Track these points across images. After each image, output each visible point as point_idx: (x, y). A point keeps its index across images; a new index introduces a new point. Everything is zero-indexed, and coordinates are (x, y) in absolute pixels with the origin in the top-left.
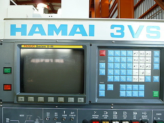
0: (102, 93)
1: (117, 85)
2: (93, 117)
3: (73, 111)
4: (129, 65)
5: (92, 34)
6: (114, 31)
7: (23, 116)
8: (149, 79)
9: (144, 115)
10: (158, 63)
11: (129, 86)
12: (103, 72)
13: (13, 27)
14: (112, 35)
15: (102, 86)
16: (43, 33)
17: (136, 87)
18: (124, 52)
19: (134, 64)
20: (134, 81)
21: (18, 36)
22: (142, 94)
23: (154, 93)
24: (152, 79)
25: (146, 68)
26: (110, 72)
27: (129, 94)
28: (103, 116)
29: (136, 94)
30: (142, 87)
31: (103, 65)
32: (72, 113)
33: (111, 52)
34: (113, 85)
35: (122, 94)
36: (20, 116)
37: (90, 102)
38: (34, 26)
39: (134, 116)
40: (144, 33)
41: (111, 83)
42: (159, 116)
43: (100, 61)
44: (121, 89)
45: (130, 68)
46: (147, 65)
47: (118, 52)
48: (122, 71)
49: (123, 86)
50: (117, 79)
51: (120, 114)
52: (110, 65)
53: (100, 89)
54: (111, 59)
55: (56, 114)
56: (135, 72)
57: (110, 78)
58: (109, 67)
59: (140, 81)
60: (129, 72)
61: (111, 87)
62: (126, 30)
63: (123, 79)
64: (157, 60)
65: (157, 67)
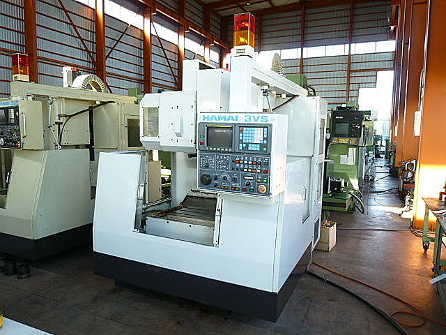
0: (241, 148)
1: (247, 144)
2: (237, 159)
6: (246, 118)
8: (262, 142)
9: (259, 159)
11: (253, 145)
12: (241, 138)
13: (204, 116)
14: (245, 120)
15: (241, 145)
17: (256, 145)
18: (250, 128)
19: (255, 135)
20: (255, 142)
21: (206, 121)
22: (258, 149)
23: (264, 149)
25: (261, 137)
26: (244, 138)
27: (253, 149)
28: (241, 159)
29: (255, 149)
30: (259, 146)
31: (241, 135)
33: (245, 129)
35: (250, 148)
36: (207, 157)
38: (213, 116)
39: (255, 160)
40: (260, 119)
41: (244, 143)
42: (267, 160)
43: (240, 133)
45: (253, 136)
46: (261, 135)
47: (248, 129)
48: (250, 138)
49: (250, 145)
50: (247, 141)
51: (249, 158)
52: (244, 135)
54: (244, 132)
56: (255, 139)
57: (244, 141)
59: (258, 143)
60: (253, 138)
61: (244, 145)
62: (252, 118)
63: (250, 142)
64: (265, 133)
65: (265, 136)
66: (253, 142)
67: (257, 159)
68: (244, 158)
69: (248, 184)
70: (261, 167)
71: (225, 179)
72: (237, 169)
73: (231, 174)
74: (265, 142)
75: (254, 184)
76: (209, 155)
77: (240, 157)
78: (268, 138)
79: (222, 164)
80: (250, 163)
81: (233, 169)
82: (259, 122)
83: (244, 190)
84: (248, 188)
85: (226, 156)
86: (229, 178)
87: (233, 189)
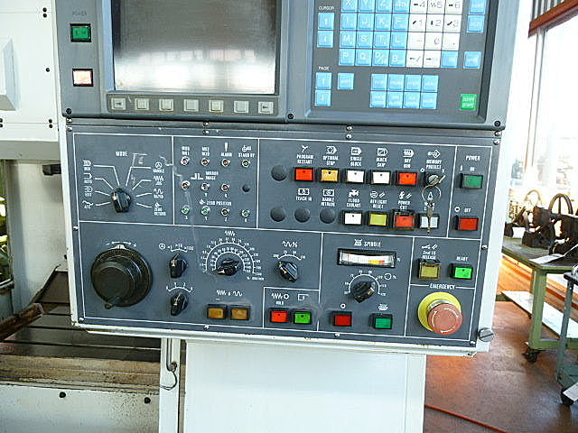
0: (324, 98)
1: (364, 74)
2: (299, 162)
3: (247, 143)
4: (398, 18)
7: (125, 154)
8: (453, 61)
9: (433, 158)
10: (480, 14)
11: (397, 80)
12: (326, 39)
15: (324, 79)
17: (414, 81)
19: (413, 18)
20: (411, 64)
22: (431, 102)
23: (464, 99)
24: (461, 59)
25: (447, 28)
26: (347, 38)
27: (396, 101)
28: (325, 158)
29: (413, 102)
30: (432, 82)
31: (327, 19)
32: (244, 149)
34: (352, 75)
35: (378, 100)
36: (118, 154)
37: (290, 116)
39: (406, 161)
41: (347, 69)
42: (473, 163)
43: (320, 8)
44: (374, 86)
45: (402, 27)
46: (449, 19)
48: (380, 35)
49: (379, 80)
50: (365, 58)
51: (369, 155)
52: (348, 20)
53: (318, 84)
54: (349, 1)
55: (205, 151)
56: (415, 40)
57: (346, 57)
58: (344, 25)
59: (428, 65)
60: (399, 40)
61: (347, 81)
63: (382, 59)
65: (478, 24)
66: (398, 60)
67: (420, 157)
68: (344, 153)
69: (361, 292)
70: (441, 202)
71: (230, 268)
72: (301, 218)
73: (264, 244)
74: (474, 59)
75: (395, 295)
76: (131, 145)
77: (320, 150)
79: (216, 192)
80: (381, 178)
81: (277, 217)
83: (339, 322)
84: (359, 311)
85: (236, 149)
86: (250, 263)
87: (283, 320)
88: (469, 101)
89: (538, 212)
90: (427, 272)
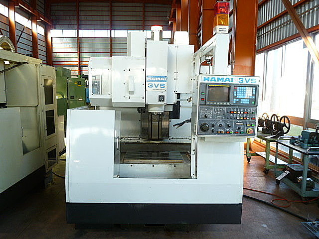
0: (235, 102)
1: (240, 99)
2: (231, 111)
5: (232, 81)
6: (240, 80)
8: (251, 98)
9: (249, 110)
11: (244, 100)
12: (235, 95)
14: (239, 82)
15: (235, 100)
16: (215, 81)
17: (246, 100)
18: (243, 88)
20: (246, 98)
21: (206, 82)
22: (248, 103)
25: (250, 94)
26: (238, 95)
27: (244, 102)
28: (235, 110)
29: (246, 103)
30: (248, 100)
31: (235, 92)
33: (238, 88)
35: (241, 102)
36: (206, 110)
37: (231, 105)
38: (212, 78)
39: (245, 110)
40: (250, 81)
42: (254, 111)
45: (245, 93)
46: (251, 92)
47: (241, 88)
48: (242, 94)
49: (242, 100)
50: (240, 97)
51: (240, 109)
52: (238, 92)
54: (238, 90)
55: (218, 109)
56: (246, 95)
57: (238, 97)
59: (248, 98)
60: (244, 95)
61: (238, 100)
62: (244, 80)
63: (242, 97)
64: (254, 91)
65: (254, 93)
66: (244, 97)
67: (247, 110)
68: (237, 109)
69: (239, 128)
70: (250, 116)
71: (221, 126)
72: (231, 118)
73: (226, 122)
74: (254, 97)
75: (244, 129)
76: (208, 108)
78: (255, 95)
80: (242, 113)
81: (228, 118)
82: (250, 83)
83: (236, 133)
84: (239, 131)
85: (222, 109)
86: (223, 124)
87: (228, 133)
88: (253, 103)
89: (267, 121)
90: (248, 125)
